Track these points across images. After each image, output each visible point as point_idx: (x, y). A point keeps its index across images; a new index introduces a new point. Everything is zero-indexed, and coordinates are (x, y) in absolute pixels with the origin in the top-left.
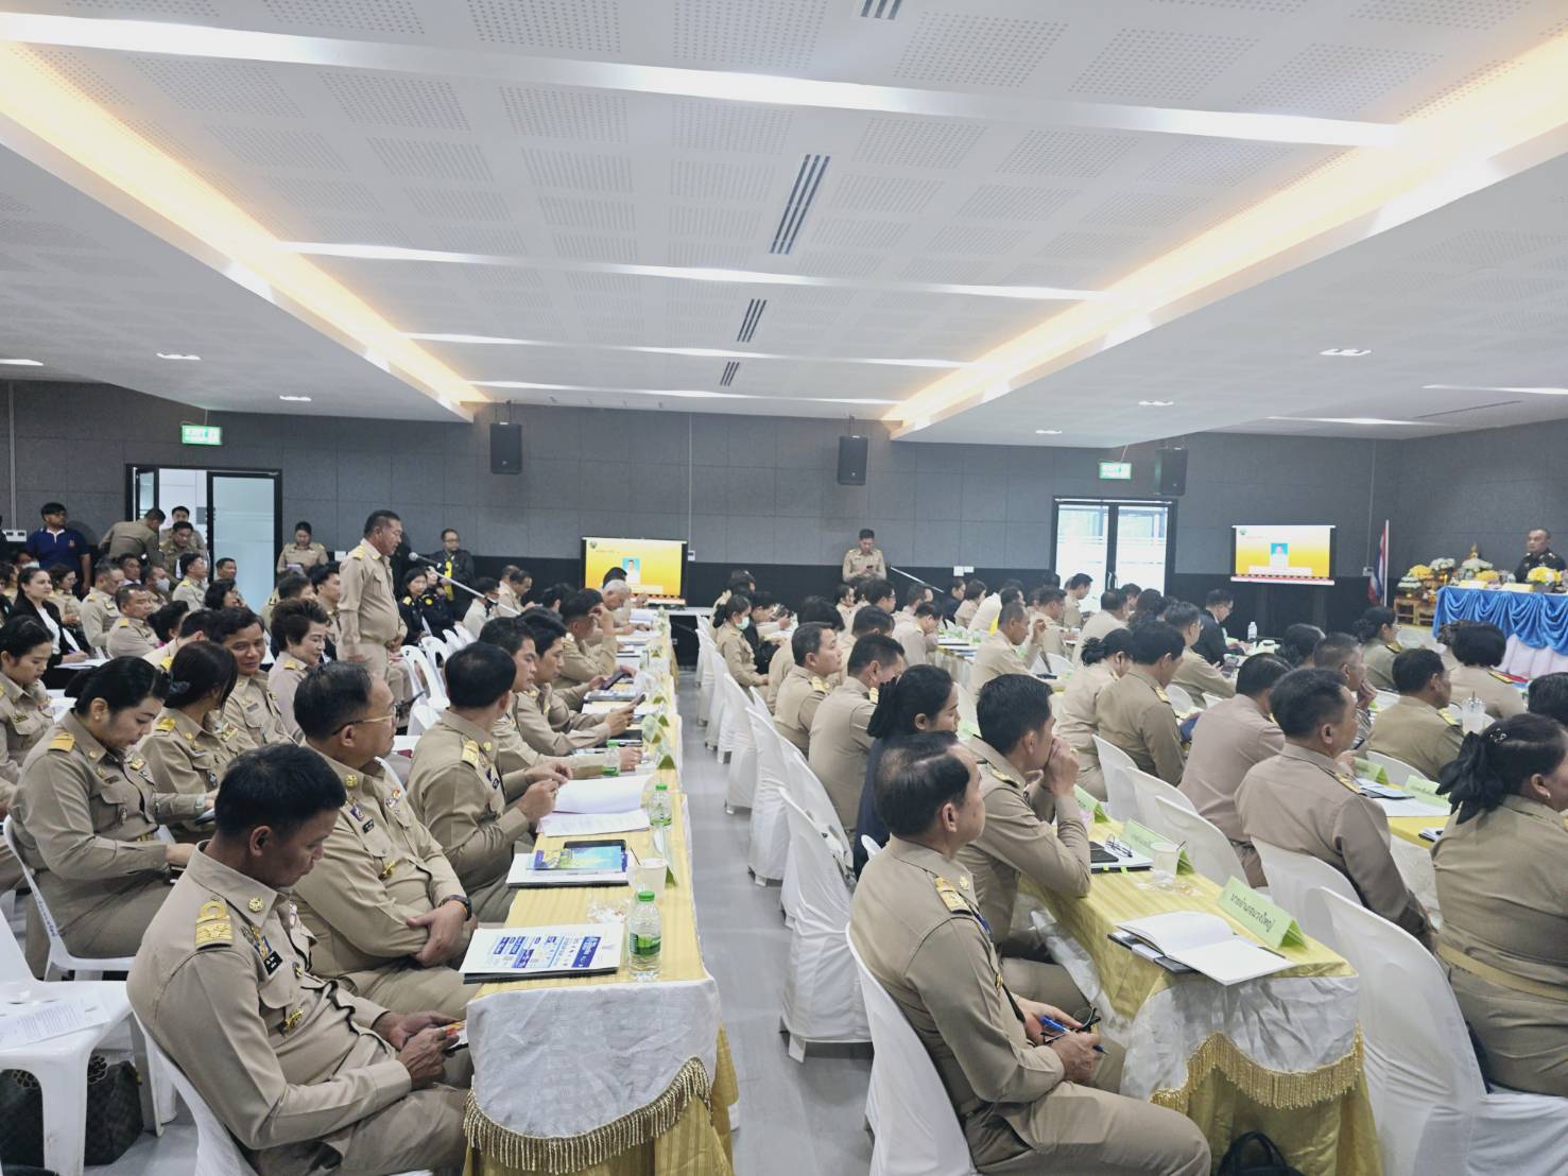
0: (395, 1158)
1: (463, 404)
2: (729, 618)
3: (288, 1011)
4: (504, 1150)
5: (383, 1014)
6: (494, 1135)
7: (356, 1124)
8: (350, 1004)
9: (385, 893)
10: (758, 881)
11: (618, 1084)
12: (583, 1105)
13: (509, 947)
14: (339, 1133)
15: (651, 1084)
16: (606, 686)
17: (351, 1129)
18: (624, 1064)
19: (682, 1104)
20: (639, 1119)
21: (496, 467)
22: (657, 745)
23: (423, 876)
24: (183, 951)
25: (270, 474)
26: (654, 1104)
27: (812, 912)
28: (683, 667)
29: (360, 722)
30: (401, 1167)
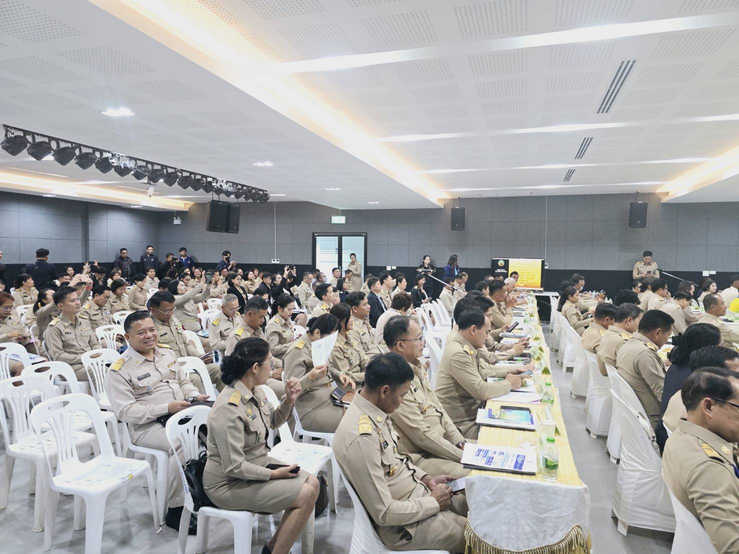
0: (434, 542)
1: (440, 200)
2: (567, 299)
3: (391, 467)
4: (483, 550)
5: (426, 475)
6: (478, 542)
7: (418, 522)
8: (414, 468)
9: (424, 421)
10: (592, 435)
11: (537, 530)
12: (520, 537)
13: (482, 454)
14: (411, 525)
15: (555, 533)
16: (509, 330)
17: (416, 525)
18: (542, 521)
19: (572, 548)
20: (549, 550)
21: (453, 228)
22: (539, 361)
23: (440, 414)
24: (355, 435)
25: (363, 234)
26: (557, 544)
27: (631, 457)
28: (542, 321)
29: (405, 340)
30: (436, 547)
